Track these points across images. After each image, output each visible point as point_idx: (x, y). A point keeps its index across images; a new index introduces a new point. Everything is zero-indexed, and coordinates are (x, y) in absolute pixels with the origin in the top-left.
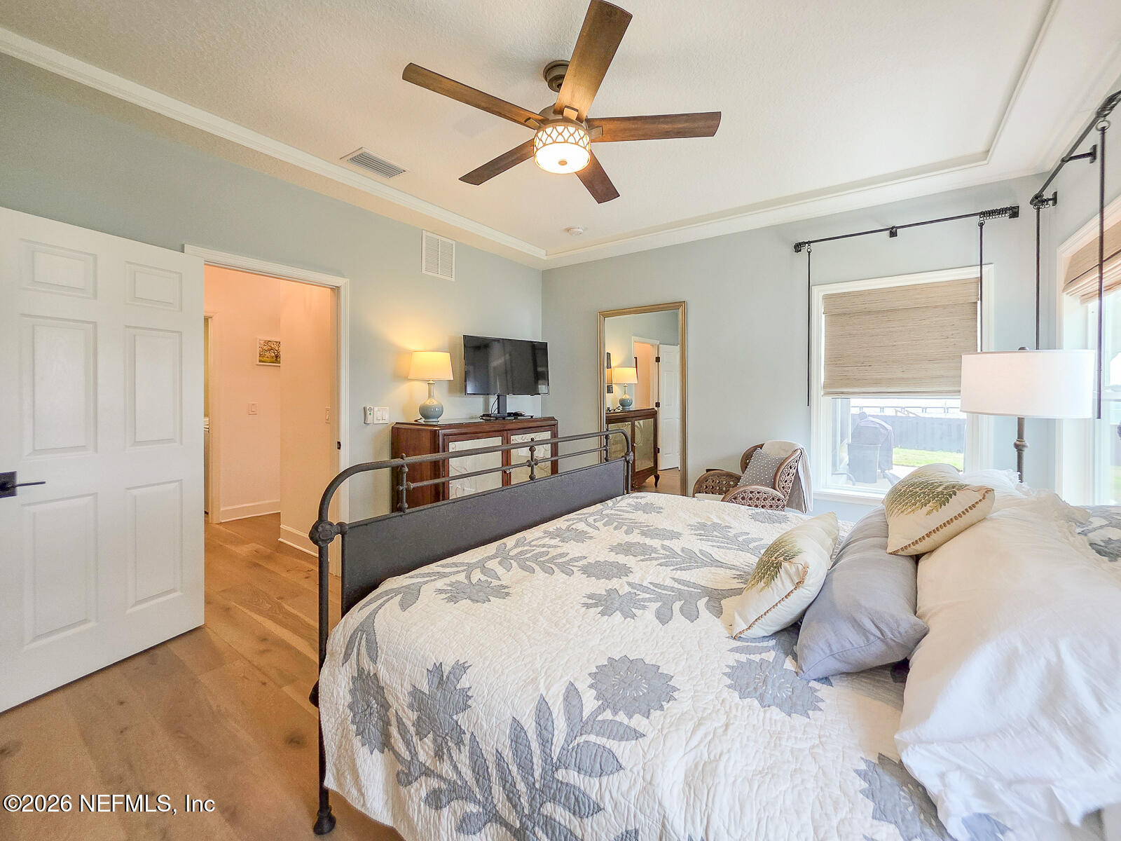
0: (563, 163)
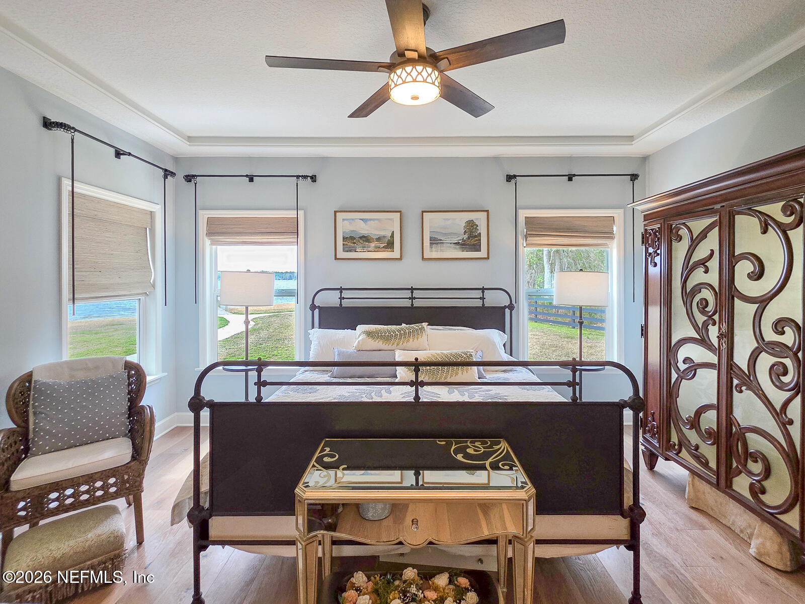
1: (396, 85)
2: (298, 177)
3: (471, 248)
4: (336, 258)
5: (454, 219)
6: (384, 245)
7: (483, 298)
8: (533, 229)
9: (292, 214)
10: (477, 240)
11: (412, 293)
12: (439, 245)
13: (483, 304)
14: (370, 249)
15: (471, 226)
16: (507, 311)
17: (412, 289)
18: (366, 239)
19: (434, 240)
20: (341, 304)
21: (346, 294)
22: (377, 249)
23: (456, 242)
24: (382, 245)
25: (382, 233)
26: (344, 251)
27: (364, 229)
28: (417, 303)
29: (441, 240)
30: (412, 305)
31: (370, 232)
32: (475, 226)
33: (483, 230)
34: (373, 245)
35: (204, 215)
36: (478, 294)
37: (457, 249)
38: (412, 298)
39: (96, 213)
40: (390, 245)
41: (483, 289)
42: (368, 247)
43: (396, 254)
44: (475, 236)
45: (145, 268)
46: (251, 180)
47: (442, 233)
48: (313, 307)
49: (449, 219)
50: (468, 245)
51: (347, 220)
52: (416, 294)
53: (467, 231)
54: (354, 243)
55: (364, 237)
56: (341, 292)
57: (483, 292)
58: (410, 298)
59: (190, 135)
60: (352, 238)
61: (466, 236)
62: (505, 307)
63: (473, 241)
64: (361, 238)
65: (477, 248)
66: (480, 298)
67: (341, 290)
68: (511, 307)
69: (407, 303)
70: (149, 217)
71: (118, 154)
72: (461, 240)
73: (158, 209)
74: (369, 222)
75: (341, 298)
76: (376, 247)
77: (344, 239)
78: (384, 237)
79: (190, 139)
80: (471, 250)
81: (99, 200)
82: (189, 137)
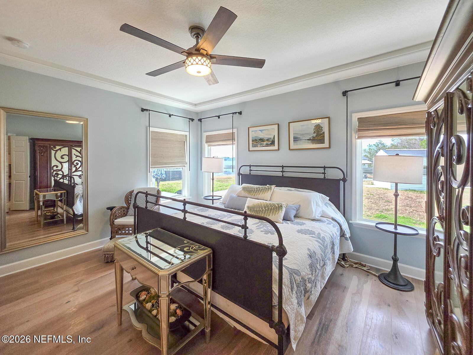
0: (199, 72)
1: (188, 66)
2: (233, 113)
3: (319, 142)
4: (249, 150)
5: (307, 125)
6: (270, 143)
7: (324, 173)
8: (364, 126)
9: (230, 131)
10: (322, 137)
11: (283, 168)
12: (299, 141)
13: (325, 177)
14: (264, 145)
15: (318, 128)
16: (342, 183)
17: (283, 167)
18: (262, 140)
19: (296, 138)
20: (250, 173)
21: (252, 168)
22: (267, 145)
23: (309, 138)
24: (269, 143)
25: (269, 137)
26: (253, 147)
27: (261, 135)
28: (286, 174)
29: (300, 138)
30: (283, 175)
31: (264, 136)
32: (321, 128)
33: (326, 130)
34: (265, 143)
35: (205, 134)
36: (322, 170)
37: (309, 143)
38: (283, 172)
39: (162, 137)
40: (273, 143)
41: (325, 168)
42: (263, 144)
43: (276, 147)
44: (321, 134)
45: (184, 156)
46: (219, 117)
47: (300, 134)
48: (239, 174)
49: (305, 125)
50: (316, 140)
51: (253, 131)
52: (285, 169)
53: (316, 131)
54: (257, 143)
55: (261, 139)
56: (250, 167)
57: (324, 169)
58: (281, 171)
59: (195, 103)
60: (256, 140)
61: (315, 135)
62: (340, 180)
63: (319, 138)
64: (259, 140)
65: (322, 141)
66: (323, 173)
67: (250, 166)
68: (344, 180)
69: (280, 174)
70: (185, 137)
71: (170, 116)
72: (312, 137)
73: (187, 134)
74: (263, 131)
75: (250, 170)
76: (267, 144)
77: (253, 141)
78: (270, 138)
79: (196, 105)
80: (317, 143)
81: (164, 133)
82: (195, 104)
